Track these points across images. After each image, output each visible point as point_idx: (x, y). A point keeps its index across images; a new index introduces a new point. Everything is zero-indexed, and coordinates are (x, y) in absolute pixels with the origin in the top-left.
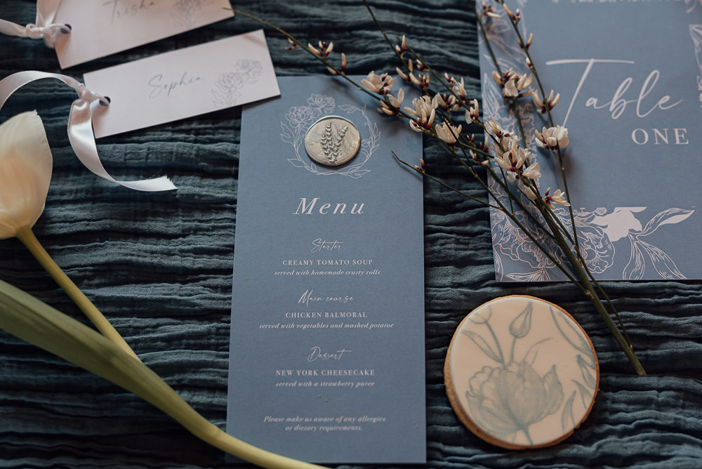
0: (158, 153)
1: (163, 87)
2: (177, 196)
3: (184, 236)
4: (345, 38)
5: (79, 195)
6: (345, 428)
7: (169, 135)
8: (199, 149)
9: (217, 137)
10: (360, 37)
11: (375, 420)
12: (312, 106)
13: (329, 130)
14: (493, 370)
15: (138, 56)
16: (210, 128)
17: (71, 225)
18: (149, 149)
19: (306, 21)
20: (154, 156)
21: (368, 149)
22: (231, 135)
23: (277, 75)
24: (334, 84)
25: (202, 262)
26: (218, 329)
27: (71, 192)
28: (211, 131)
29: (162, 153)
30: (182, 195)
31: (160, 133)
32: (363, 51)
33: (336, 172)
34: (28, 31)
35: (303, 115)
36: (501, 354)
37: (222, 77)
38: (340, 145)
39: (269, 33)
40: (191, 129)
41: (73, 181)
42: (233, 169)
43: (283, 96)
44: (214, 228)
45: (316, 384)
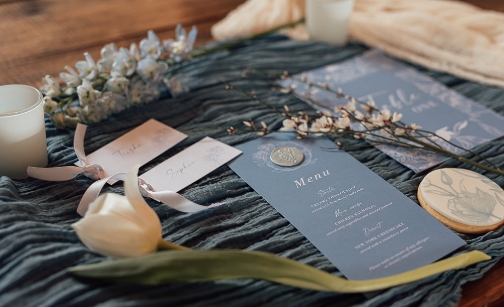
0: (201, 194)
1: (176, 172)
2: (228, 206)
3: (247, 222)
6: (414, 251)
8: (222, 184)
11: (424, 240)
12: (263, 150)
14: (453, 200)
15: (149, 168)
18: (194, 194)
21: (307, 152)
25: (268, 226)
26: (306, 246)
29: (203, 193)
33: (301, 166)
35: (261, 155)
36: (449, 192)
37: (205, 158)
40: (208, 182)
42: (246, 188)
44: (260, 212)
45: (381, 242)
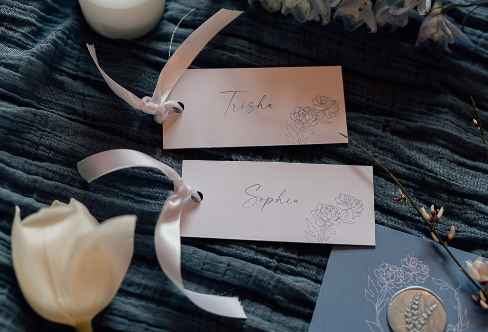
0: (236, 271)
1: (259, 199)
4: (456, 203)
5: (146, 292)
7: (251, 254)
8: (279, 281)
9: (299, 269)
10: (472, 207)
12: (405, 269)
13: (417, 302)
16: (294, 259)
17: (131, 323)
18: (229, 265)
19: (420, 172)
20: (232, 274)
22: (313, 272)
23: (377, 222)
24: (433, 251)
27: (139, 285)
28: (295, 262)
29: (241, 274)
30: (250, 327)
31: (245, 249)
32: (471, 223)
34: (143, 105)
35: (393, 275)
37: (320, 207)
38: (424, 324)
39: (378, 171)
40: (276, 254)
41: (143, 273)
42: (307, 311)
43: (376, 248)
